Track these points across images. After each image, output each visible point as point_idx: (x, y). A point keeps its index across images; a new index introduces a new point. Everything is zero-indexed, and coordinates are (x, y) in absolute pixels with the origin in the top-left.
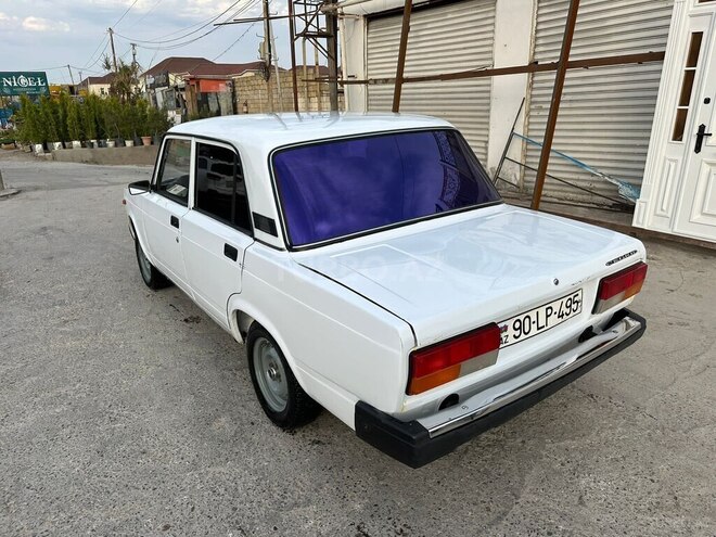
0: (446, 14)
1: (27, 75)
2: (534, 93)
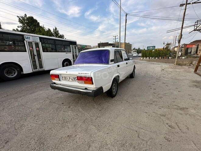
1: (152, 47)
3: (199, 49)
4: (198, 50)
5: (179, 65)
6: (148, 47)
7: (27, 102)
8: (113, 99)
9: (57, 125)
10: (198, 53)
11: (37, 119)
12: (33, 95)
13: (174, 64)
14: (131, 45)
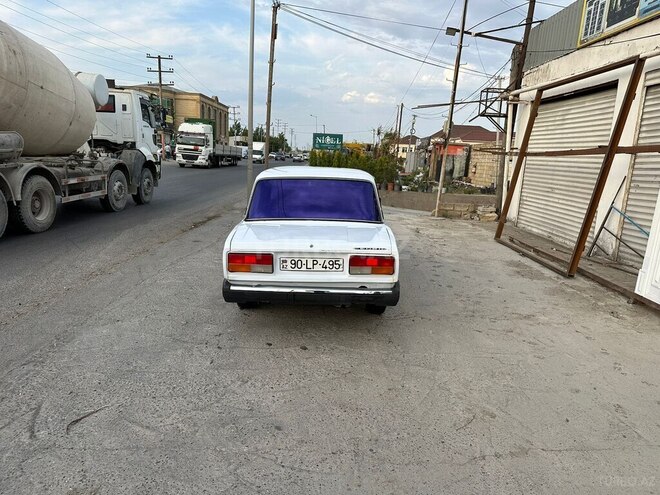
0: (584, 102)
1: (331, 136)
2: (635, 172)
3: (472, 163)
4: (471, 167)
5: (445, 216)
6: (316, 136)
10: (470, 175)
13: (430, 213)
14: (228, 108)
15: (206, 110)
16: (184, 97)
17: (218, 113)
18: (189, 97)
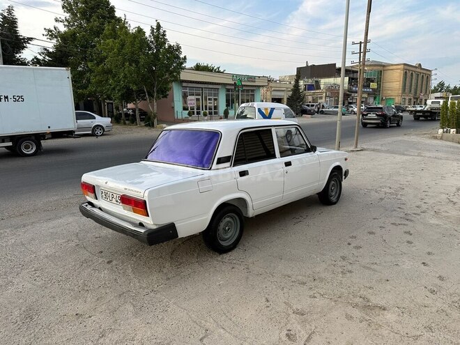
7: (33, 239)
8: (219, 259)
9: (67, 292)
11: (38, 277)
12: (51, 224)
14: (430, 71)
15: (409, 74)
16: (391, 67)
17: (420, 76)
18: (394, 67)
